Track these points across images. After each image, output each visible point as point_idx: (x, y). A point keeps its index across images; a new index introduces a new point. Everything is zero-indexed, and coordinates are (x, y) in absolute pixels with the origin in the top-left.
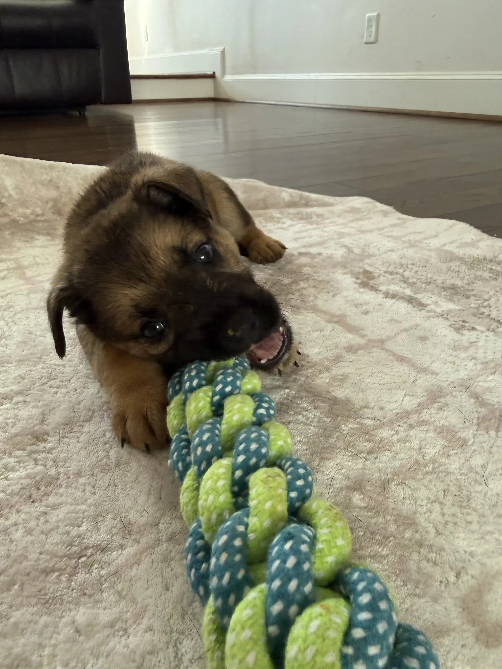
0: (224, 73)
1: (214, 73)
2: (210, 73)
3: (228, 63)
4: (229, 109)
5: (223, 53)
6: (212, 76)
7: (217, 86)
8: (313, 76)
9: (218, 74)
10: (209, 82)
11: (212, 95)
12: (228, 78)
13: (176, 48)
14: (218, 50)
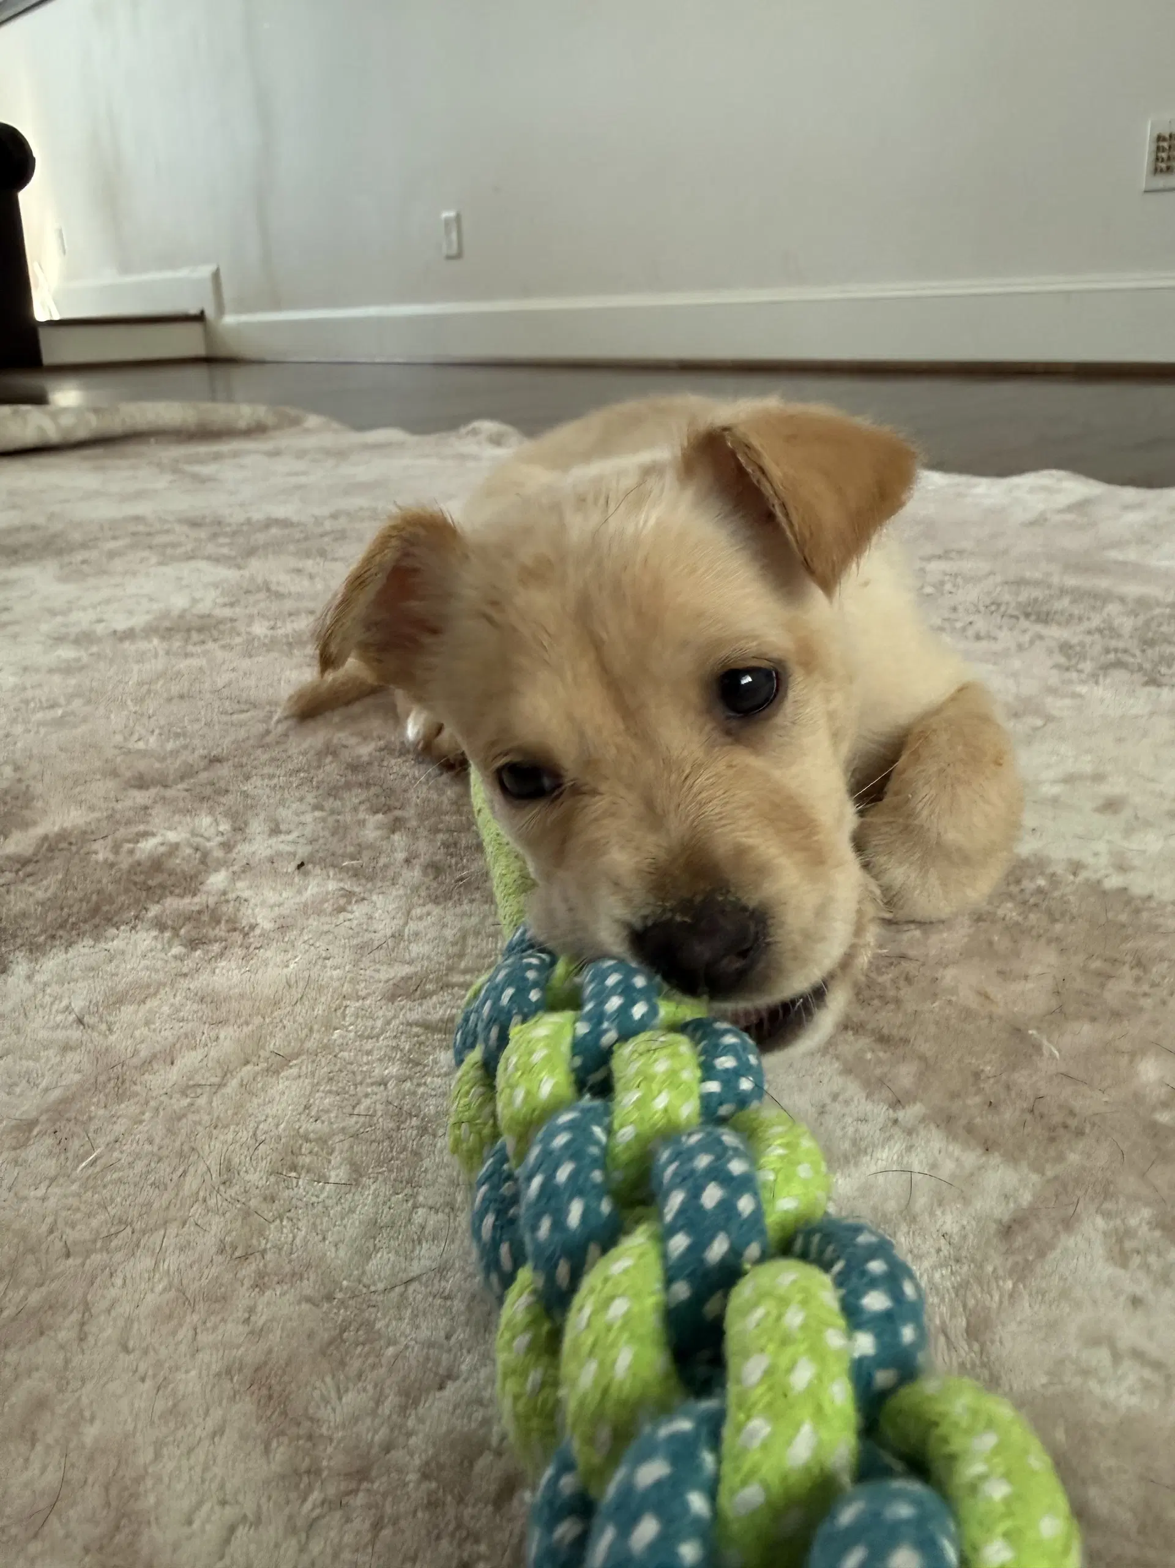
0: (220, 309)
1: (202, 313)
2: (193, 310)
3: (228, 293)
4: (238, 375)
5: (216, 276)
6: (200, 318)
7: (209, 335)
8: (373, 311)
9: (210, 313)
10: (195, 328)
11: (200, 351)
12: (230, 319)
13: (125, 267)
14: (205, 271)
